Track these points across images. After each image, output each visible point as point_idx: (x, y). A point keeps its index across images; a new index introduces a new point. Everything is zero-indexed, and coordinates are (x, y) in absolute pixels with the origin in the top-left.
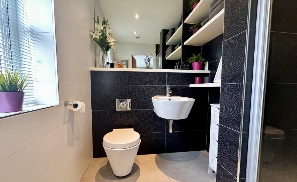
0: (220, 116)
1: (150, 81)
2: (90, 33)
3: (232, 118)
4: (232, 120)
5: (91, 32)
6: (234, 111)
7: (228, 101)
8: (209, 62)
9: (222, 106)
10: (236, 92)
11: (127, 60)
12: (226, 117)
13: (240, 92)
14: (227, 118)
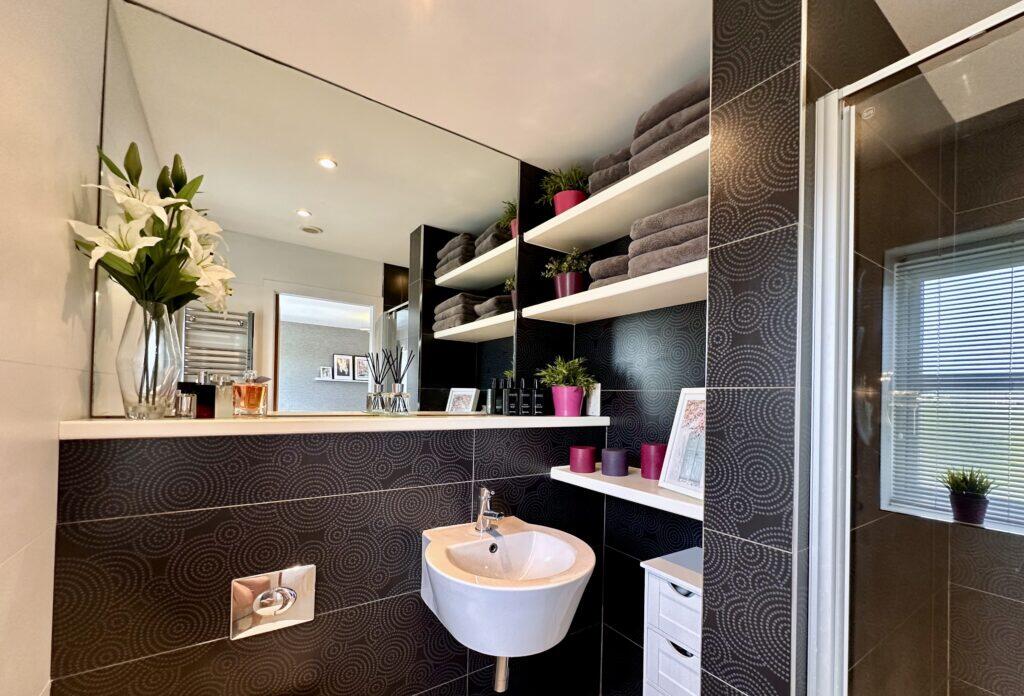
0: (703, 639)
1: (409, 469)
2: (73, 223)
3: (757, 661)
4: (758, 669)
5: (77, 218)
6: (763, 640)
7: (734, 595)
8: (602, 388)
9: (715, 607)
10: (767, 574)
11: (252, 316)
12: (732, 653)
13: (782, 580)
14: (735, 657)
